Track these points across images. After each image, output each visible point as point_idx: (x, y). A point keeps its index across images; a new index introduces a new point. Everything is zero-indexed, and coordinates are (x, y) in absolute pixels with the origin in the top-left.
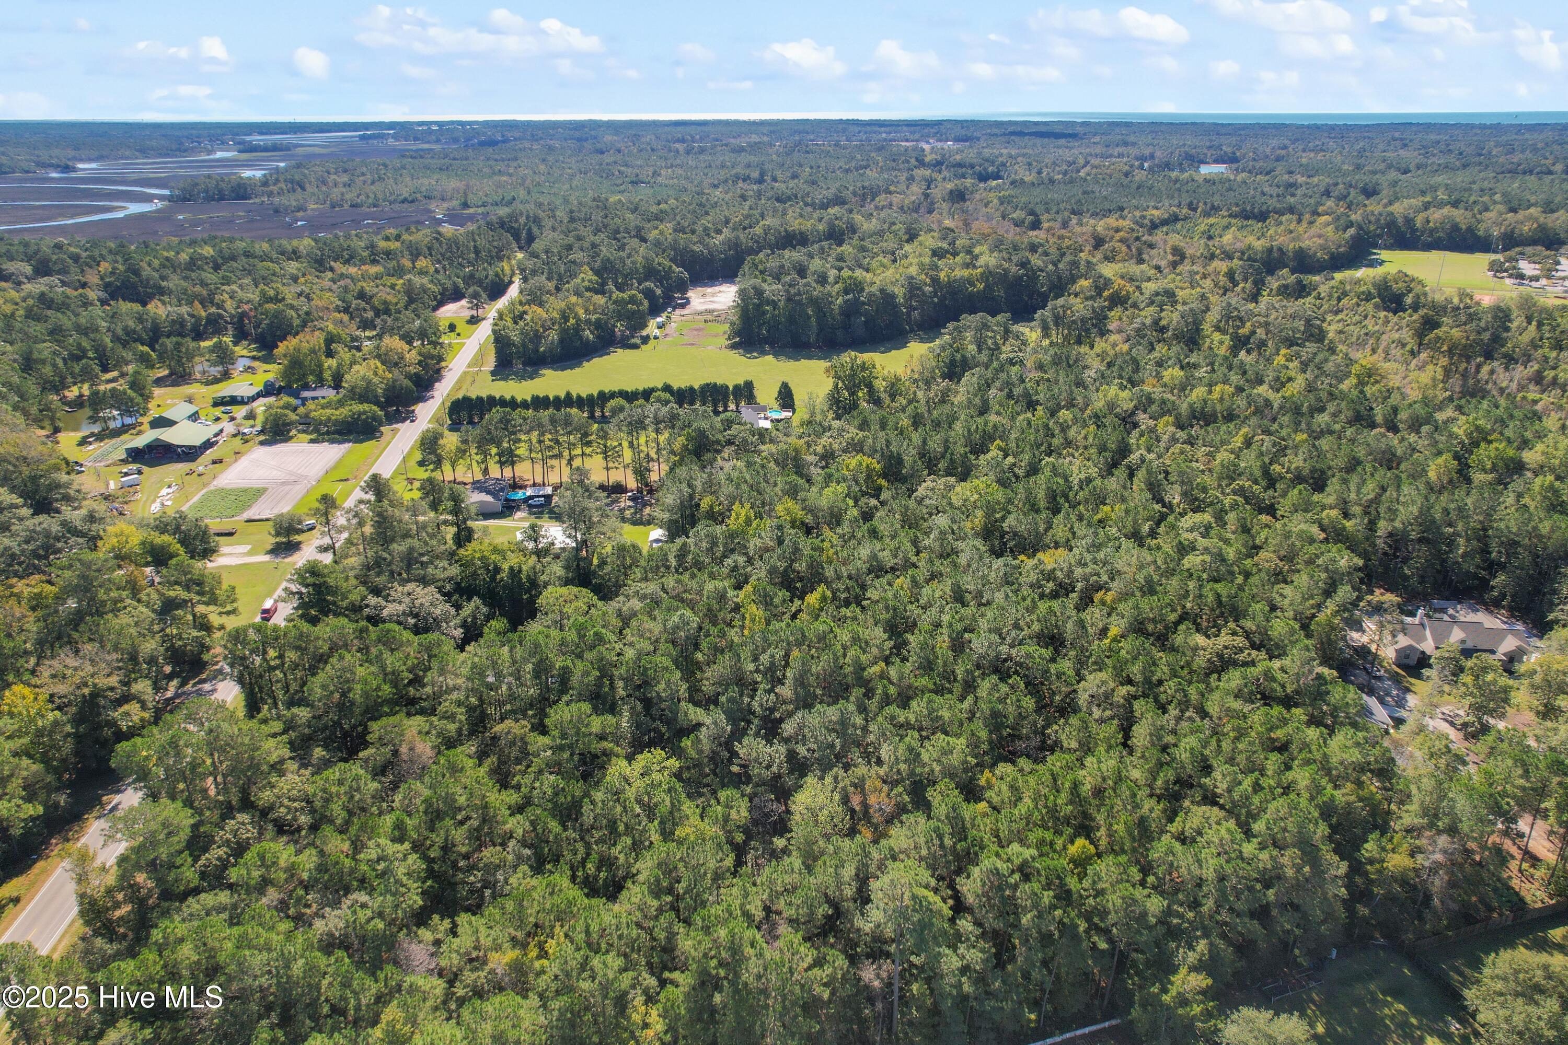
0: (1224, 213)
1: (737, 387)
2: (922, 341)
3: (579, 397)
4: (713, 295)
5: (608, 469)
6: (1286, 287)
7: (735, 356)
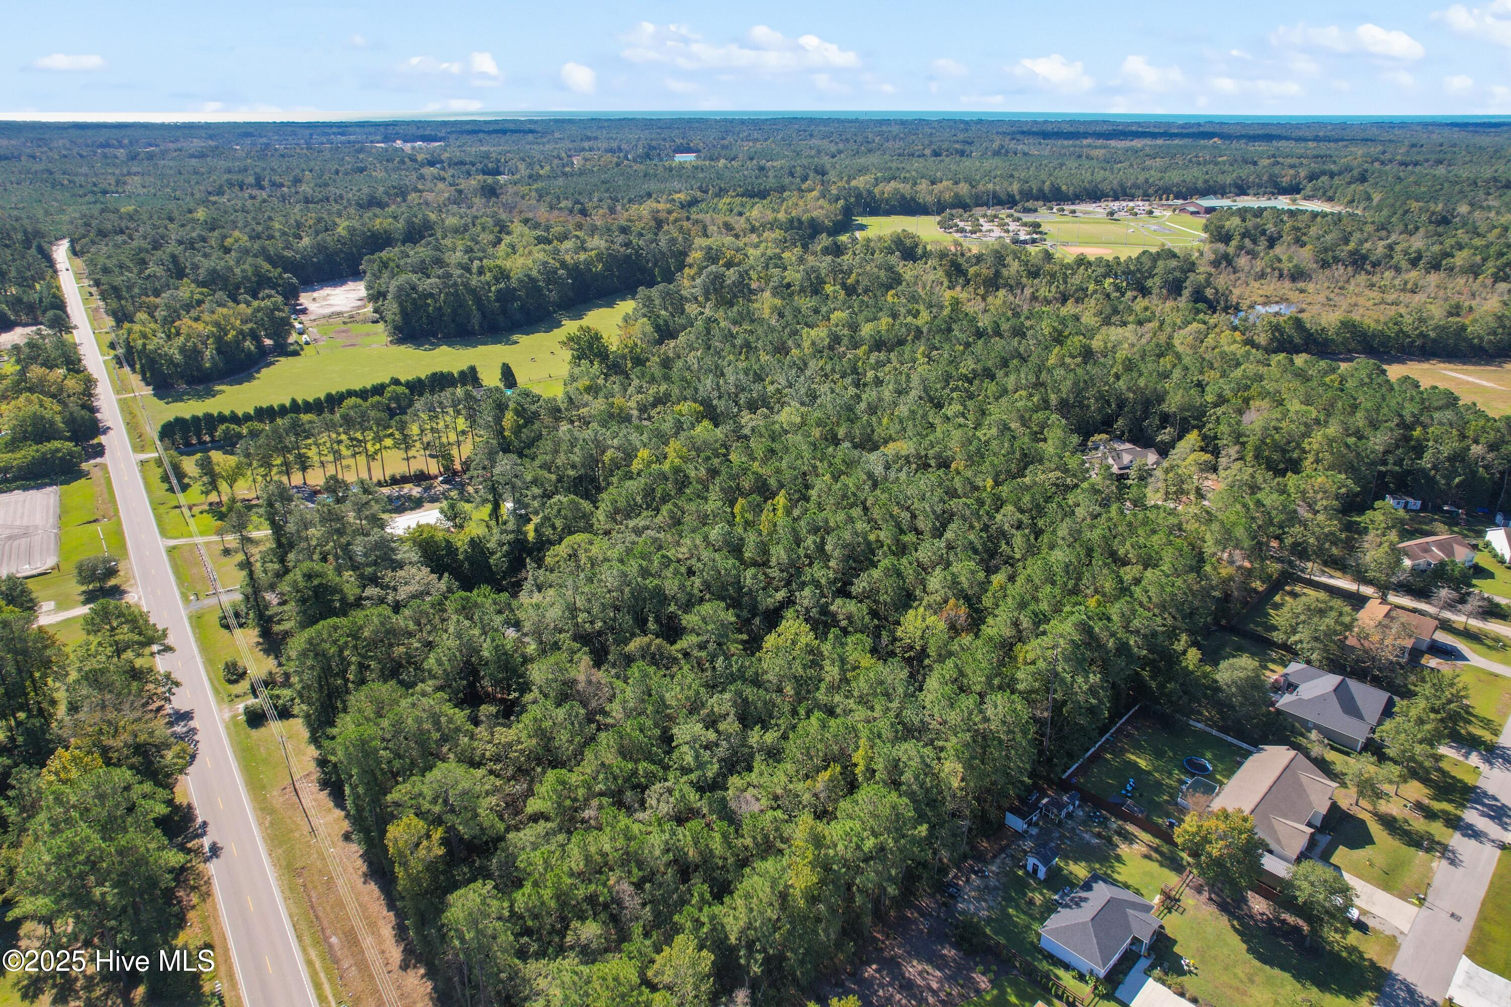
0: (731, 193)
1: (462, 373)
2: (571, 319)
3: (306, 403)
4: (325, 298)
5: (408, 459)
6: (827, 248)
7: (407, 351)
